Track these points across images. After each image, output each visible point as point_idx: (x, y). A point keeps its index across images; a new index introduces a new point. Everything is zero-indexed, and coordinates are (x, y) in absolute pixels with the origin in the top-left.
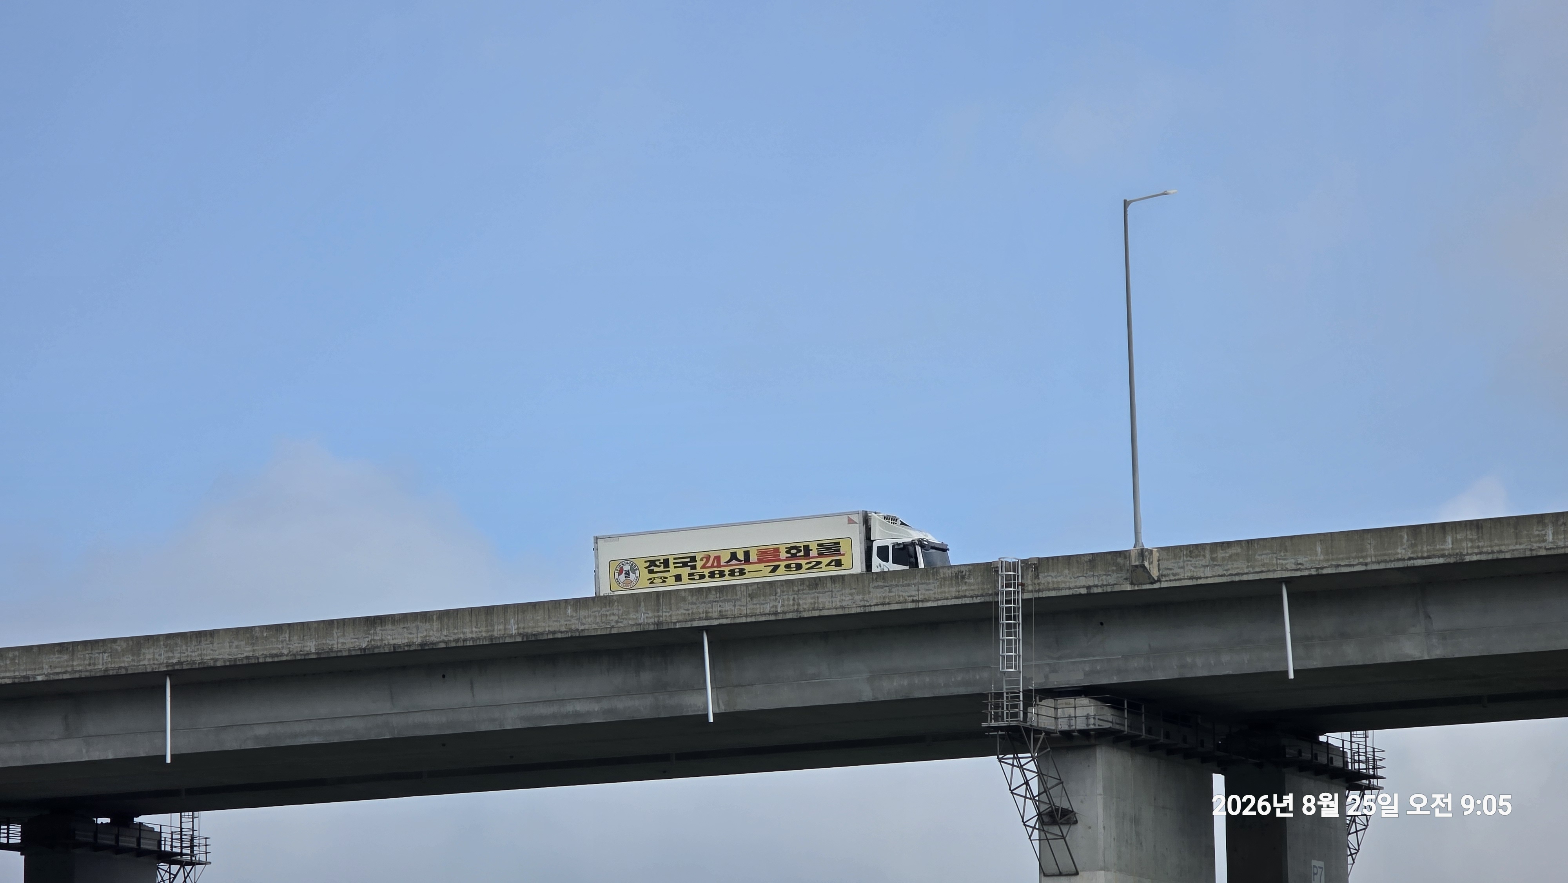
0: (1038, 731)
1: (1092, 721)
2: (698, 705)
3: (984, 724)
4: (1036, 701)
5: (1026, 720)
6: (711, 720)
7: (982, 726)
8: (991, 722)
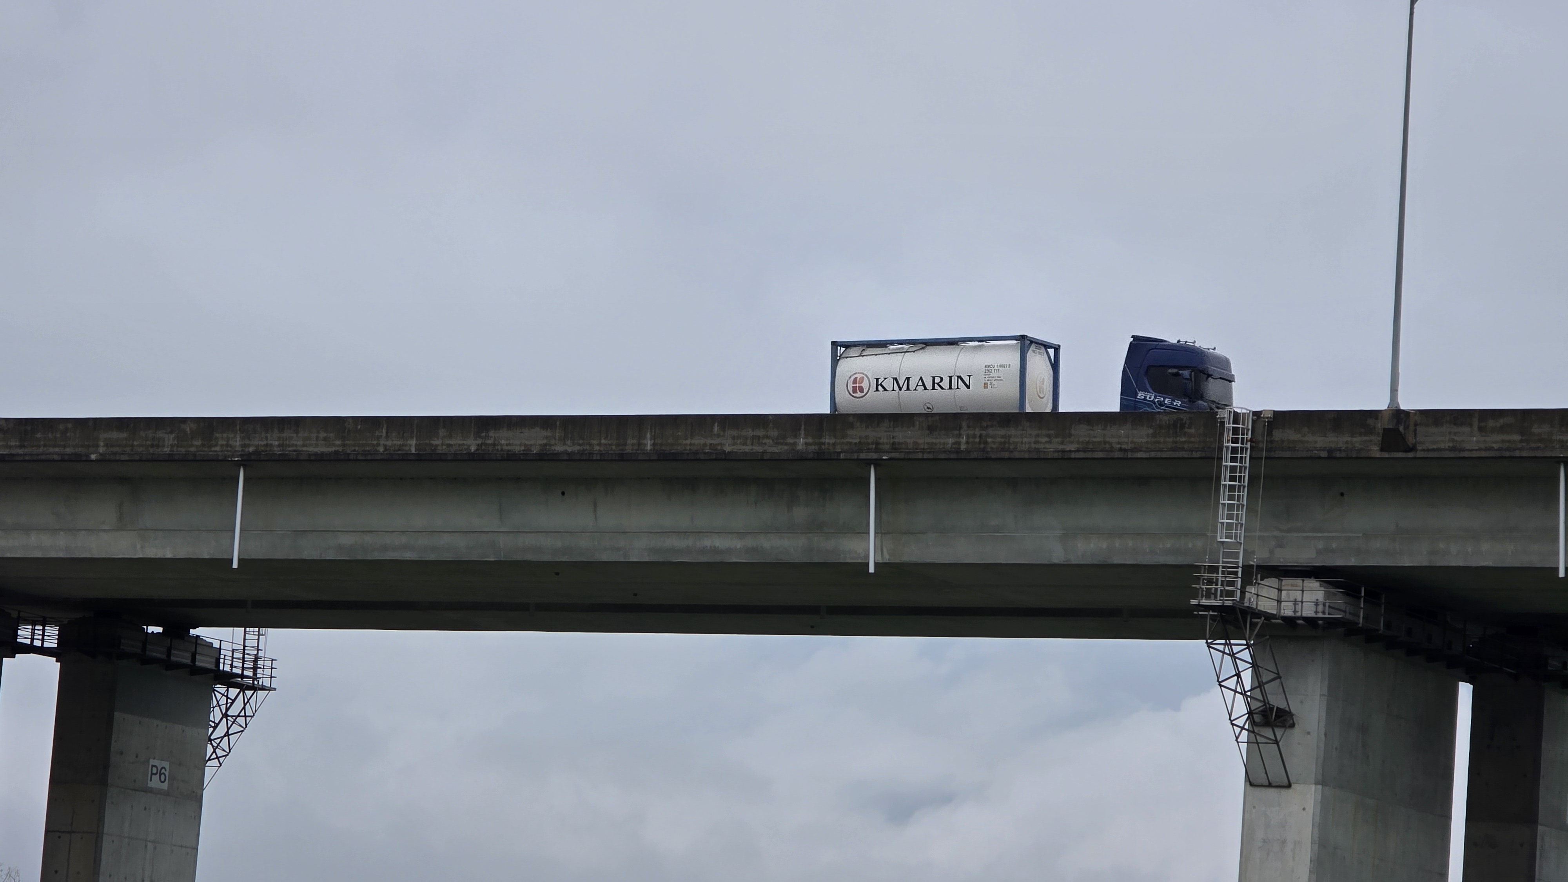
0: (1257, 614)
1: (1320, 608)
2: (858, 552)
3: (1194, 602)
4: (1256, 579)
5: (1244, 601)
6: (872, 570)
7: (1192, 603)
8: (1202, 597)
